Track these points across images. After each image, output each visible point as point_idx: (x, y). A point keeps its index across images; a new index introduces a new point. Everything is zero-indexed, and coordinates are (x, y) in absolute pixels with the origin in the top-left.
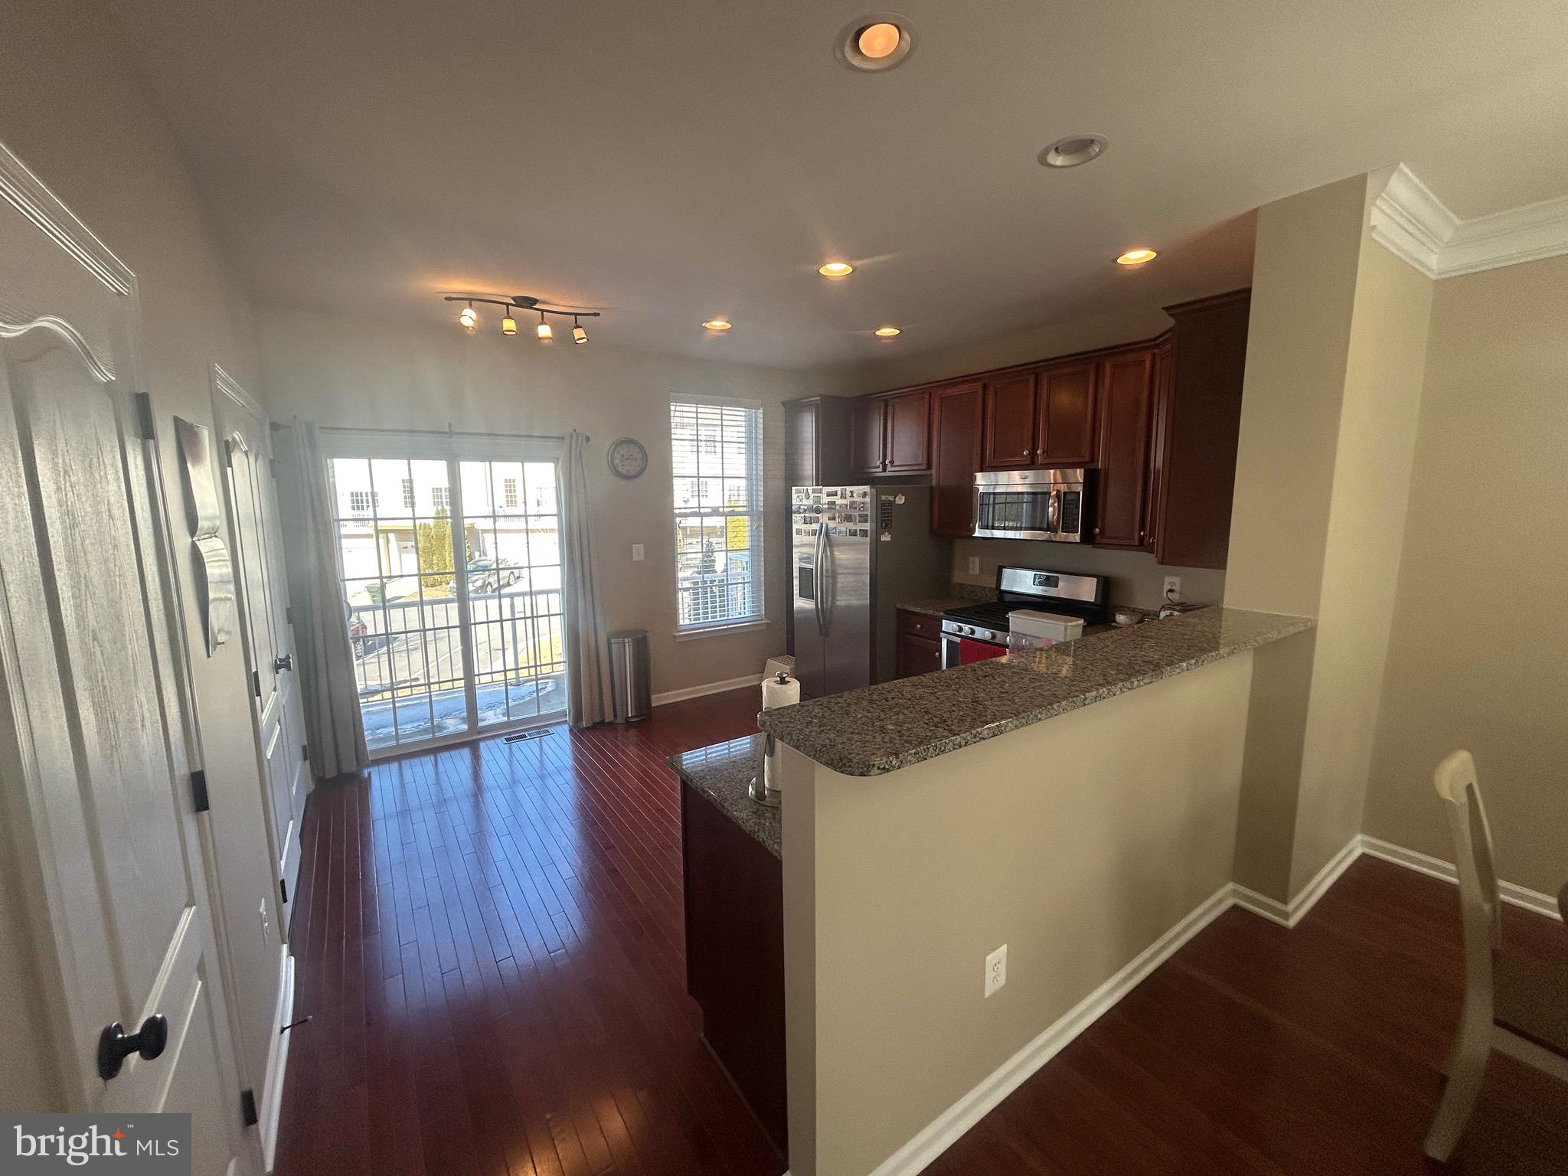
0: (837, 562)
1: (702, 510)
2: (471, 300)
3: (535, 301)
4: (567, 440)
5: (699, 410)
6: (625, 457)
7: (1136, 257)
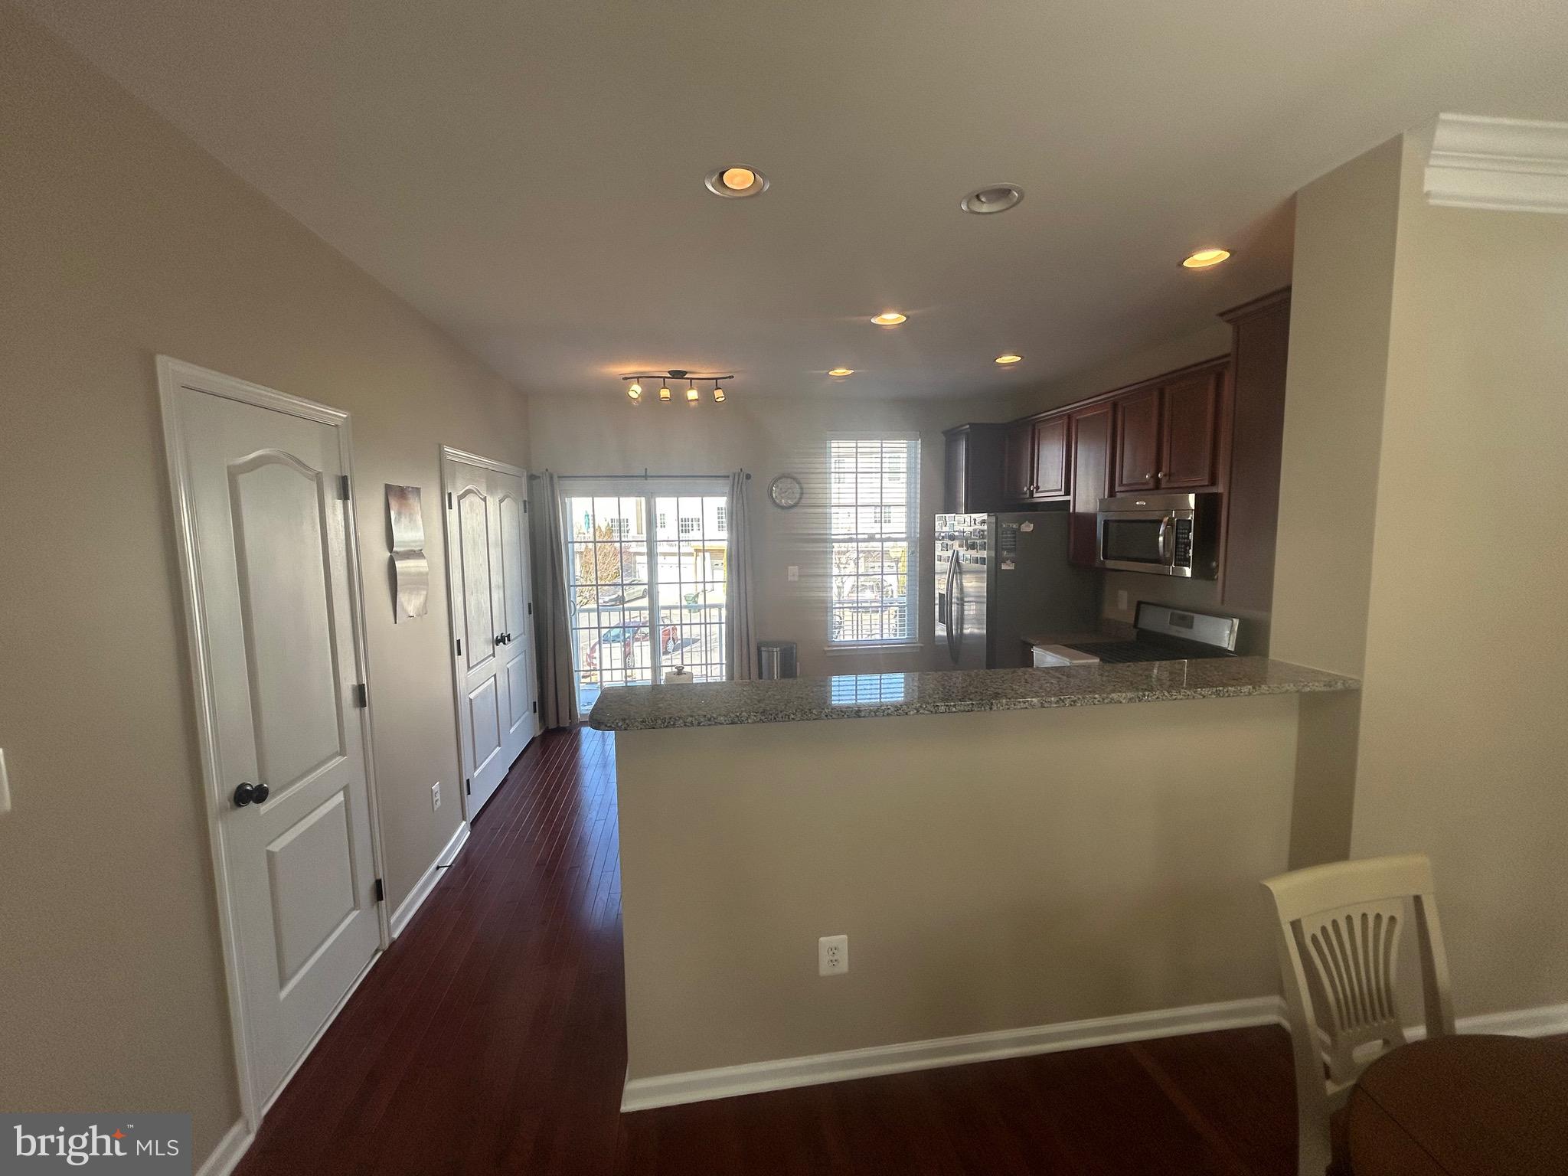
0: (965, 590)
1: (859, 536)
2: (639, 378)
3: (686, 373)
4: (731, 478)
5: (859, 445)
6: (783, 490)
7: (1207, 258)
